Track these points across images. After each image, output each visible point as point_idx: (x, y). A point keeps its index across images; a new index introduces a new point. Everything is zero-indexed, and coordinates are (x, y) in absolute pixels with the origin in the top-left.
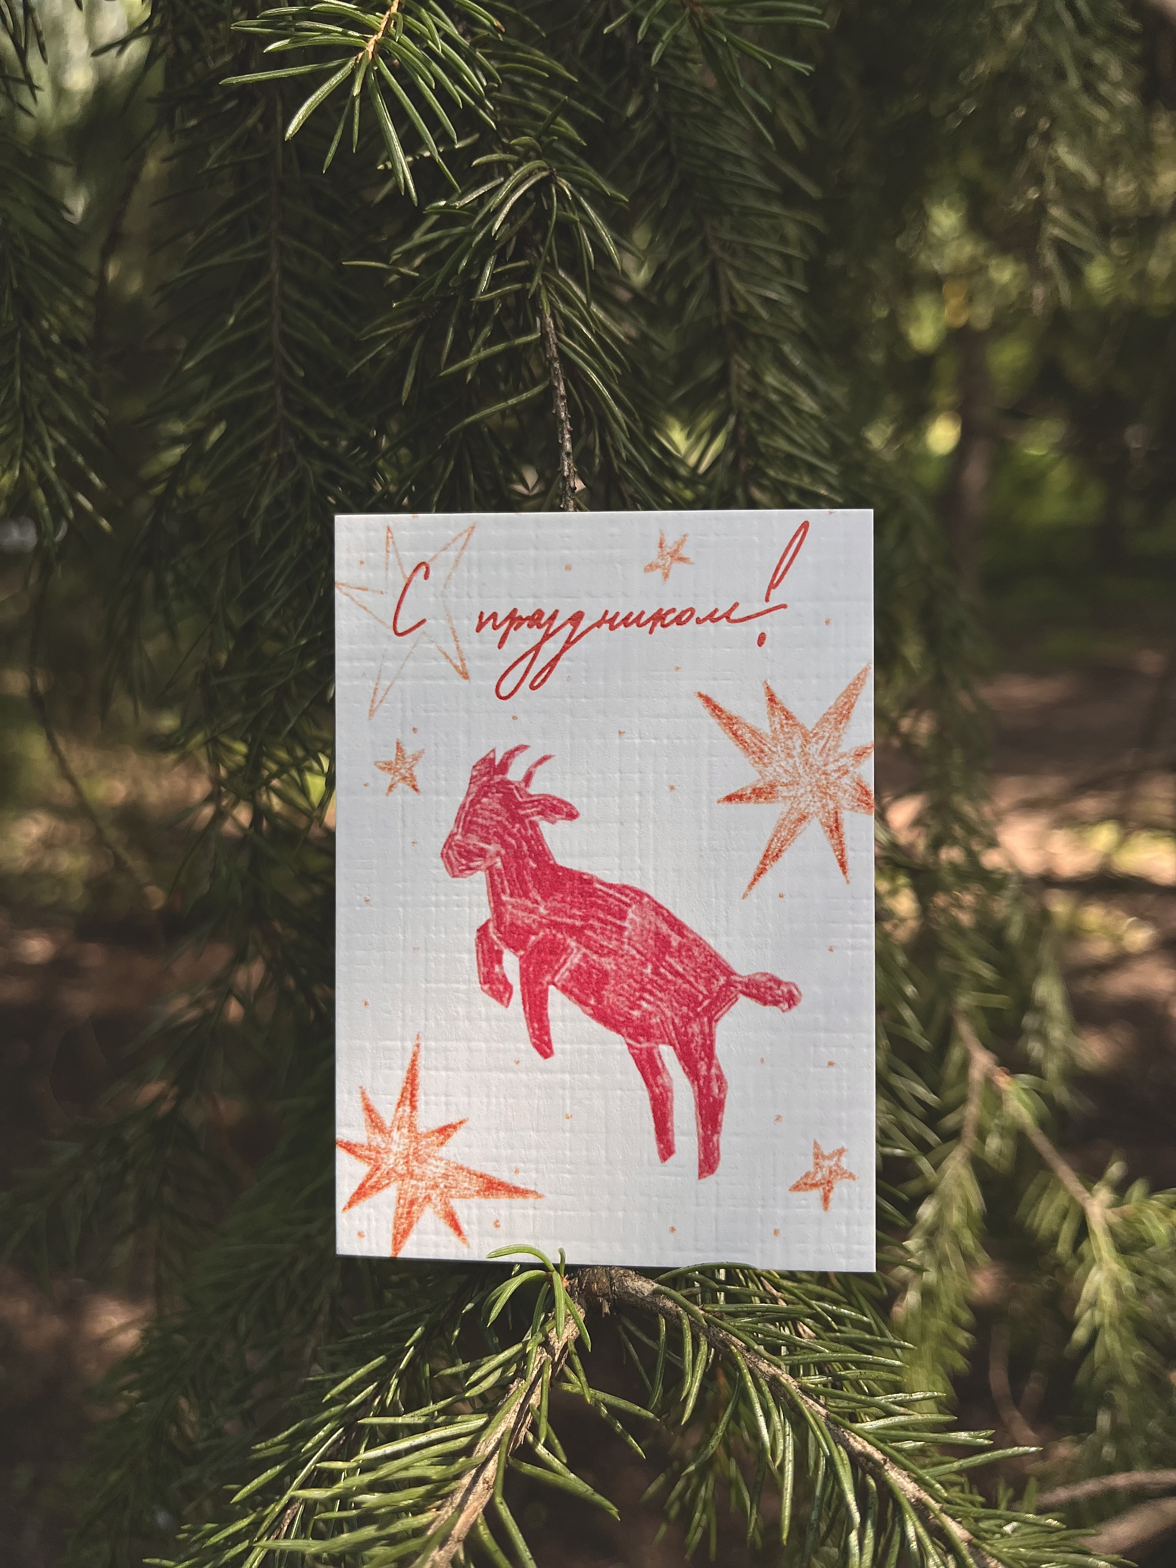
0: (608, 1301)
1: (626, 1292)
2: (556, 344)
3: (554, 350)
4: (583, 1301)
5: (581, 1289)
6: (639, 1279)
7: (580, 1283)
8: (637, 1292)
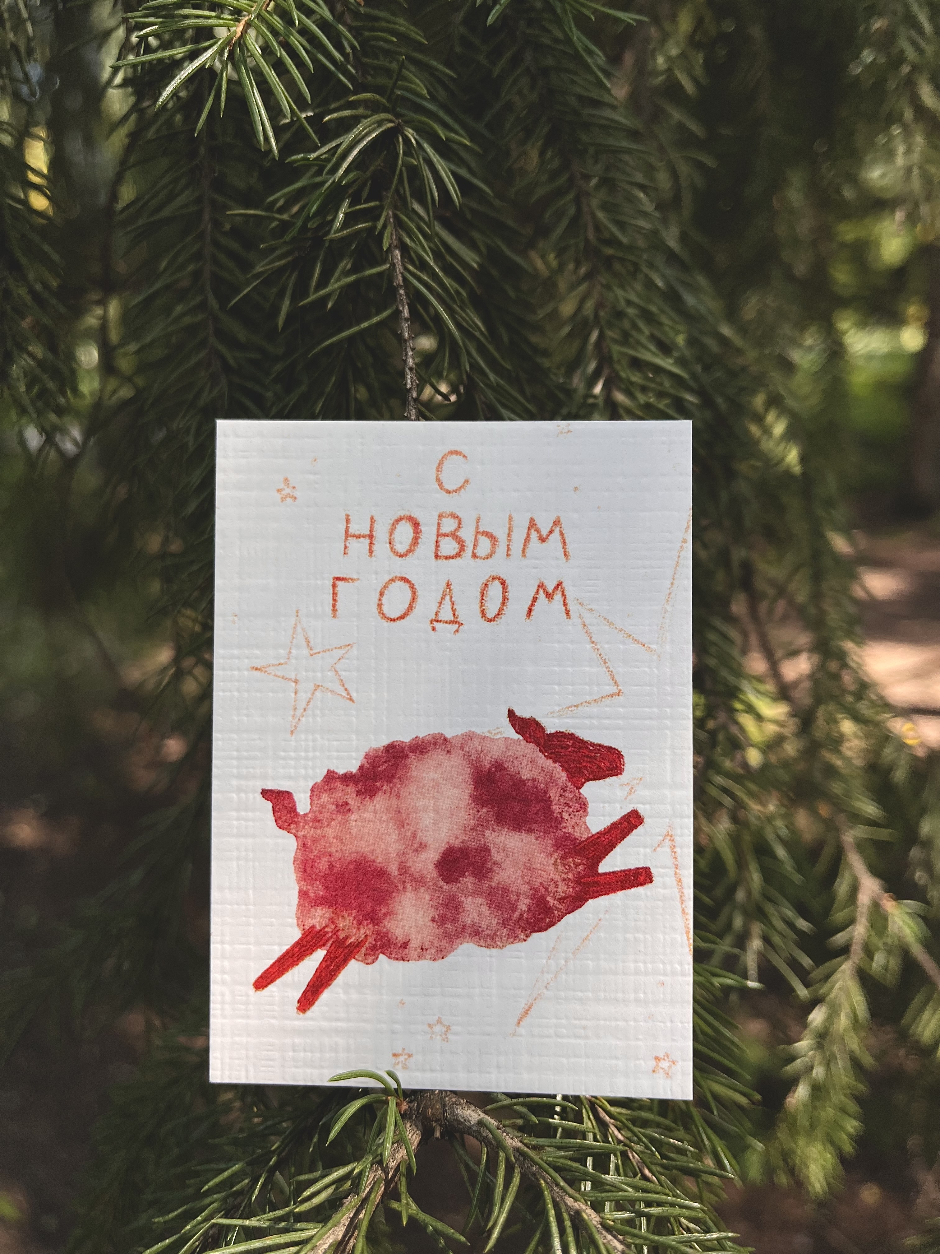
0: (441, 1125)
1: (455, 1120)
2: (402, 273)
3: (400, 278)
4: (420, 1124)
5: (418, 1112)
6: (469, 1108)
7: (418, 1107)
8: (465, 1120)
